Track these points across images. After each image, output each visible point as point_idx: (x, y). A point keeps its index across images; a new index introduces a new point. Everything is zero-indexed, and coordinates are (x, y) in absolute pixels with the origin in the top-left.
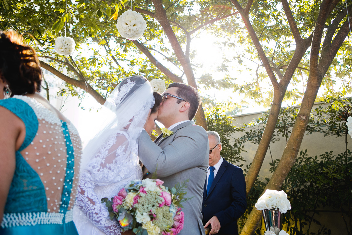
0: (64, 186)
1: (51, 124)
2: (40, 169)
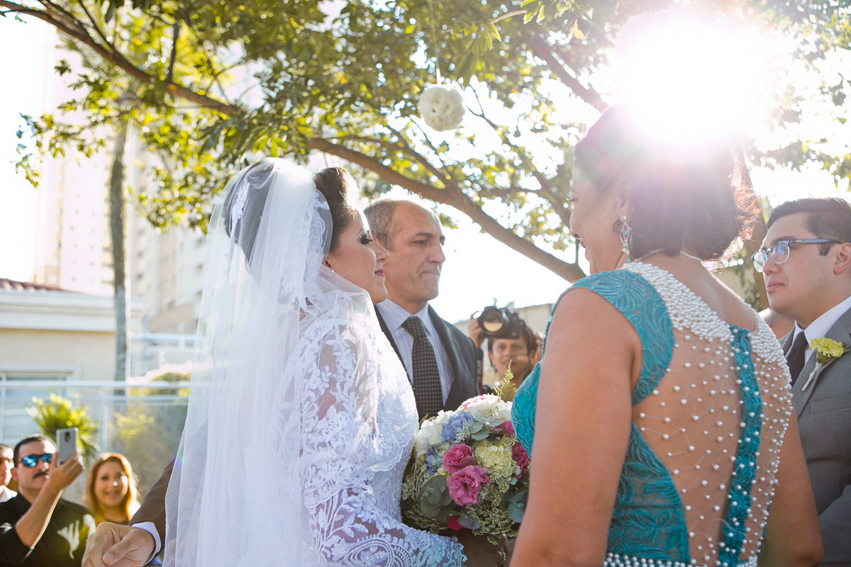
0: (730, 501)
1: (706, 341)
2: (671, 457)
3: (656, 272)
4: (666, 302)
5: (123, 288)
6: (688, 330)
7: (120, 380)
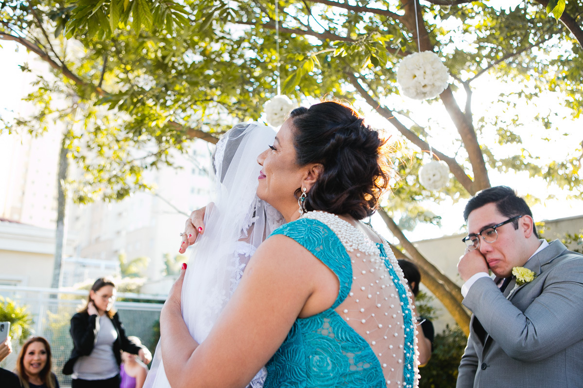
2: (369, 334)
3: (327, 216)
4: (338, 234)
5: (63, 224)
6: (357, 250)
7: (55, 287)
